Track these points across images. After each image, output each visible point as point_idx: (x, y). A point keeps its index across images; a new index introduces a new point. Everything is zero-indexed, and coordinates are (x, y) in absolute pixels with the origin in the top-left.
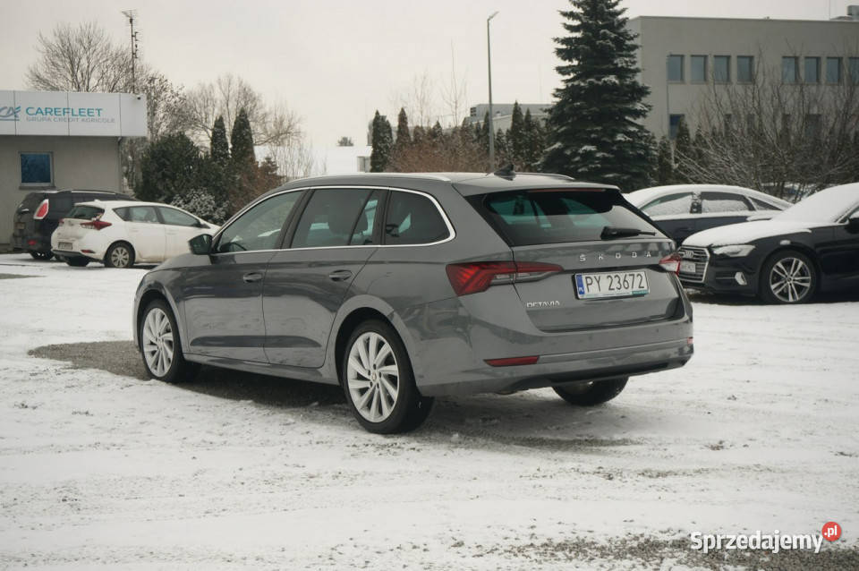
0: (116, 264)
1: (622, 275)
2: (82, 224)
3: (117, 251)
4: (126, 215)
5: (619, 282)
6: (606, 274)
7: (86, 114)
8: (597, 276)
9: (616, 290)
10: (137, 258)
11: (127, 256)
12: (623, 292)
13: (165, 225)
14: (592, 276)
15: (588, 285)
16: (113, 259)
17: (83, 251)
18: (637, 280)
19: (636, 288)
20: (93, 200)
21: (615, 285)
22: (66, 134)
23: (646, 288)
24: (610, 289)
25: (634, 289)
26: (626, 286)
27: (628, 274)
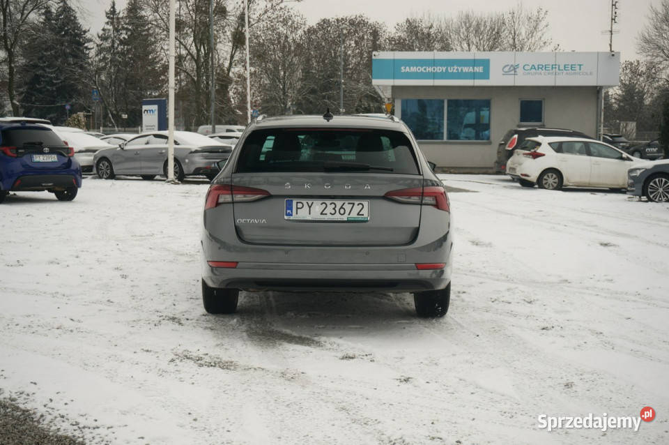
0: (546, 186)
1: (339, 203)
2: (524, 154)
3: (548, 176)
4: (559, 148)
5: (334, 209)
6: (320, 201)
7: (570, 69)
8: (310, 202)
9: (329, 214)
10: (565, 182)
11: (557, 180)
12: (337, 217)
13: (592, 157)
14: (304, 202)
15: (297, 208)
16: (544, 182)
17: (522, 175)
18: (357, 209)
19: (354, 215)
20: (537, 136)
21: (330, 209)
22: (553, 84)
23: (366, 215)
24: (322, 214)
25: (351, 216)
26: (342, 211)
27: (347, 202)
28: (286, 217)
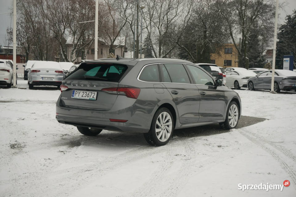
1: (88, 92)
6: (83, 91)
8: (79, 91)
9: (84, 97)
12: (86, 98)
14: (78, 91)
15: (76, 94)
18: (93, 95)
19: (91, 97)
21: (85, 95)
23: (95, 98)
24: (82, 96)
25: (90, 98)
26: (88, 96)
27: (90, 92)
28: (72, 97)
